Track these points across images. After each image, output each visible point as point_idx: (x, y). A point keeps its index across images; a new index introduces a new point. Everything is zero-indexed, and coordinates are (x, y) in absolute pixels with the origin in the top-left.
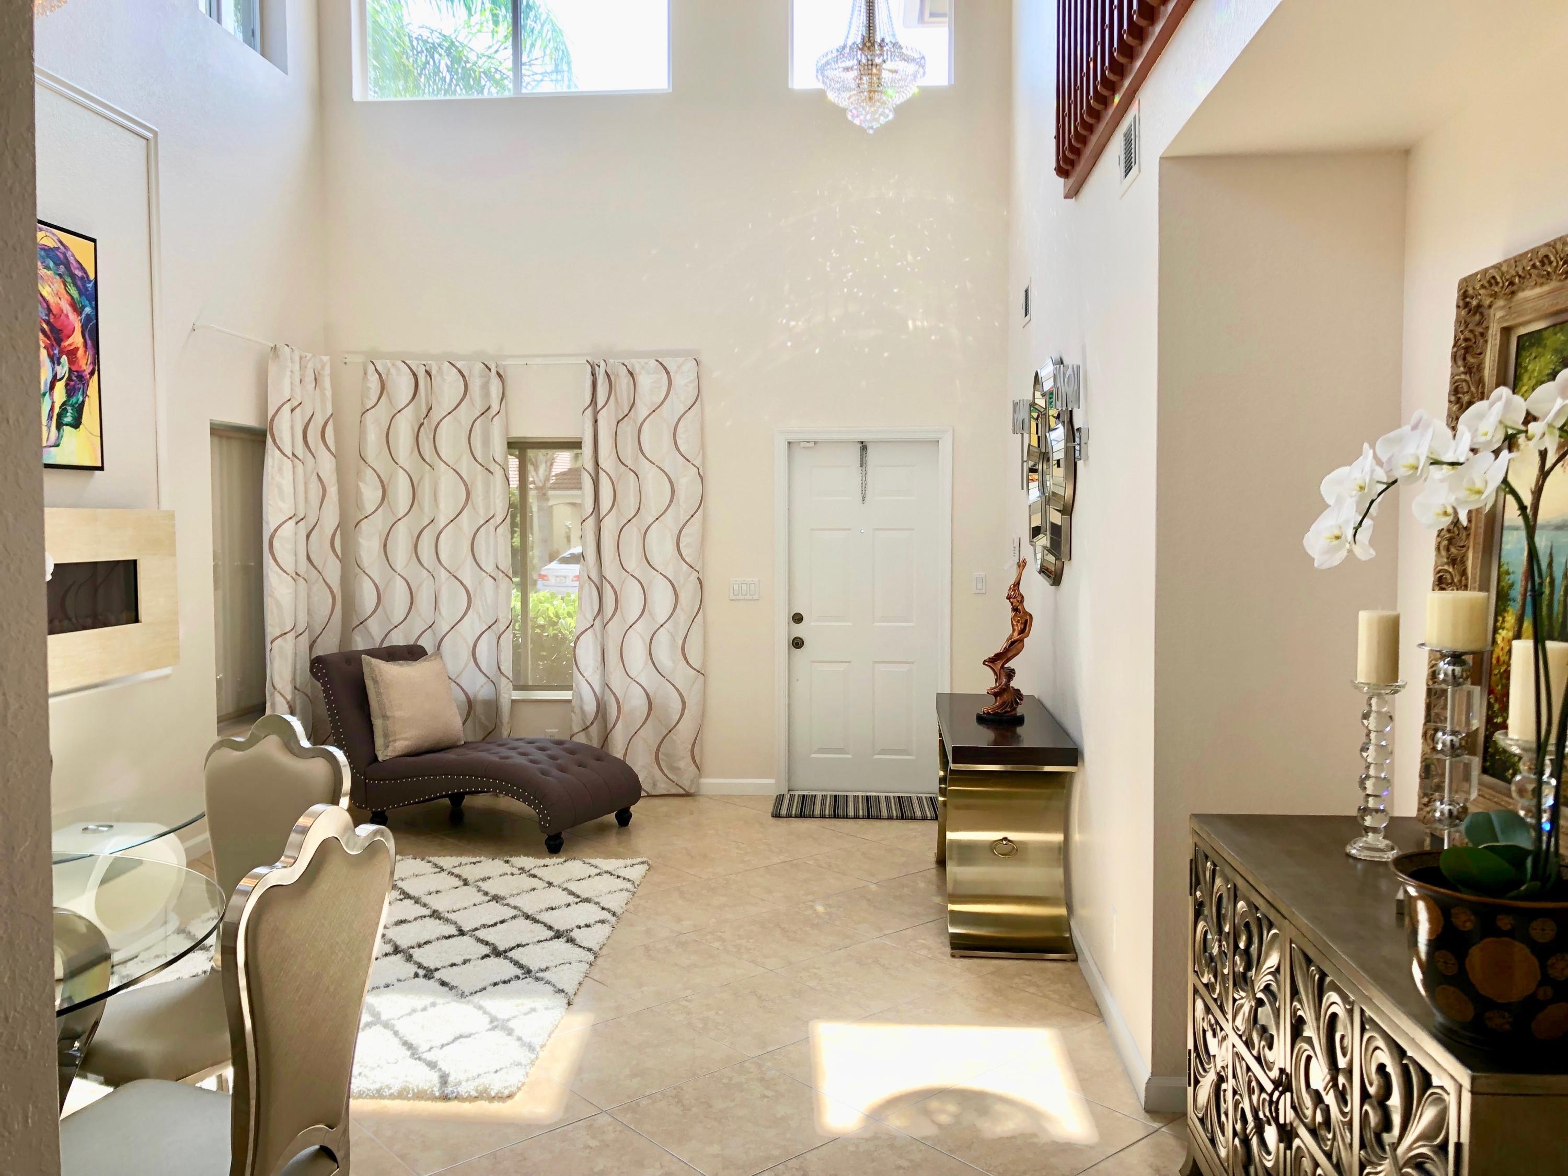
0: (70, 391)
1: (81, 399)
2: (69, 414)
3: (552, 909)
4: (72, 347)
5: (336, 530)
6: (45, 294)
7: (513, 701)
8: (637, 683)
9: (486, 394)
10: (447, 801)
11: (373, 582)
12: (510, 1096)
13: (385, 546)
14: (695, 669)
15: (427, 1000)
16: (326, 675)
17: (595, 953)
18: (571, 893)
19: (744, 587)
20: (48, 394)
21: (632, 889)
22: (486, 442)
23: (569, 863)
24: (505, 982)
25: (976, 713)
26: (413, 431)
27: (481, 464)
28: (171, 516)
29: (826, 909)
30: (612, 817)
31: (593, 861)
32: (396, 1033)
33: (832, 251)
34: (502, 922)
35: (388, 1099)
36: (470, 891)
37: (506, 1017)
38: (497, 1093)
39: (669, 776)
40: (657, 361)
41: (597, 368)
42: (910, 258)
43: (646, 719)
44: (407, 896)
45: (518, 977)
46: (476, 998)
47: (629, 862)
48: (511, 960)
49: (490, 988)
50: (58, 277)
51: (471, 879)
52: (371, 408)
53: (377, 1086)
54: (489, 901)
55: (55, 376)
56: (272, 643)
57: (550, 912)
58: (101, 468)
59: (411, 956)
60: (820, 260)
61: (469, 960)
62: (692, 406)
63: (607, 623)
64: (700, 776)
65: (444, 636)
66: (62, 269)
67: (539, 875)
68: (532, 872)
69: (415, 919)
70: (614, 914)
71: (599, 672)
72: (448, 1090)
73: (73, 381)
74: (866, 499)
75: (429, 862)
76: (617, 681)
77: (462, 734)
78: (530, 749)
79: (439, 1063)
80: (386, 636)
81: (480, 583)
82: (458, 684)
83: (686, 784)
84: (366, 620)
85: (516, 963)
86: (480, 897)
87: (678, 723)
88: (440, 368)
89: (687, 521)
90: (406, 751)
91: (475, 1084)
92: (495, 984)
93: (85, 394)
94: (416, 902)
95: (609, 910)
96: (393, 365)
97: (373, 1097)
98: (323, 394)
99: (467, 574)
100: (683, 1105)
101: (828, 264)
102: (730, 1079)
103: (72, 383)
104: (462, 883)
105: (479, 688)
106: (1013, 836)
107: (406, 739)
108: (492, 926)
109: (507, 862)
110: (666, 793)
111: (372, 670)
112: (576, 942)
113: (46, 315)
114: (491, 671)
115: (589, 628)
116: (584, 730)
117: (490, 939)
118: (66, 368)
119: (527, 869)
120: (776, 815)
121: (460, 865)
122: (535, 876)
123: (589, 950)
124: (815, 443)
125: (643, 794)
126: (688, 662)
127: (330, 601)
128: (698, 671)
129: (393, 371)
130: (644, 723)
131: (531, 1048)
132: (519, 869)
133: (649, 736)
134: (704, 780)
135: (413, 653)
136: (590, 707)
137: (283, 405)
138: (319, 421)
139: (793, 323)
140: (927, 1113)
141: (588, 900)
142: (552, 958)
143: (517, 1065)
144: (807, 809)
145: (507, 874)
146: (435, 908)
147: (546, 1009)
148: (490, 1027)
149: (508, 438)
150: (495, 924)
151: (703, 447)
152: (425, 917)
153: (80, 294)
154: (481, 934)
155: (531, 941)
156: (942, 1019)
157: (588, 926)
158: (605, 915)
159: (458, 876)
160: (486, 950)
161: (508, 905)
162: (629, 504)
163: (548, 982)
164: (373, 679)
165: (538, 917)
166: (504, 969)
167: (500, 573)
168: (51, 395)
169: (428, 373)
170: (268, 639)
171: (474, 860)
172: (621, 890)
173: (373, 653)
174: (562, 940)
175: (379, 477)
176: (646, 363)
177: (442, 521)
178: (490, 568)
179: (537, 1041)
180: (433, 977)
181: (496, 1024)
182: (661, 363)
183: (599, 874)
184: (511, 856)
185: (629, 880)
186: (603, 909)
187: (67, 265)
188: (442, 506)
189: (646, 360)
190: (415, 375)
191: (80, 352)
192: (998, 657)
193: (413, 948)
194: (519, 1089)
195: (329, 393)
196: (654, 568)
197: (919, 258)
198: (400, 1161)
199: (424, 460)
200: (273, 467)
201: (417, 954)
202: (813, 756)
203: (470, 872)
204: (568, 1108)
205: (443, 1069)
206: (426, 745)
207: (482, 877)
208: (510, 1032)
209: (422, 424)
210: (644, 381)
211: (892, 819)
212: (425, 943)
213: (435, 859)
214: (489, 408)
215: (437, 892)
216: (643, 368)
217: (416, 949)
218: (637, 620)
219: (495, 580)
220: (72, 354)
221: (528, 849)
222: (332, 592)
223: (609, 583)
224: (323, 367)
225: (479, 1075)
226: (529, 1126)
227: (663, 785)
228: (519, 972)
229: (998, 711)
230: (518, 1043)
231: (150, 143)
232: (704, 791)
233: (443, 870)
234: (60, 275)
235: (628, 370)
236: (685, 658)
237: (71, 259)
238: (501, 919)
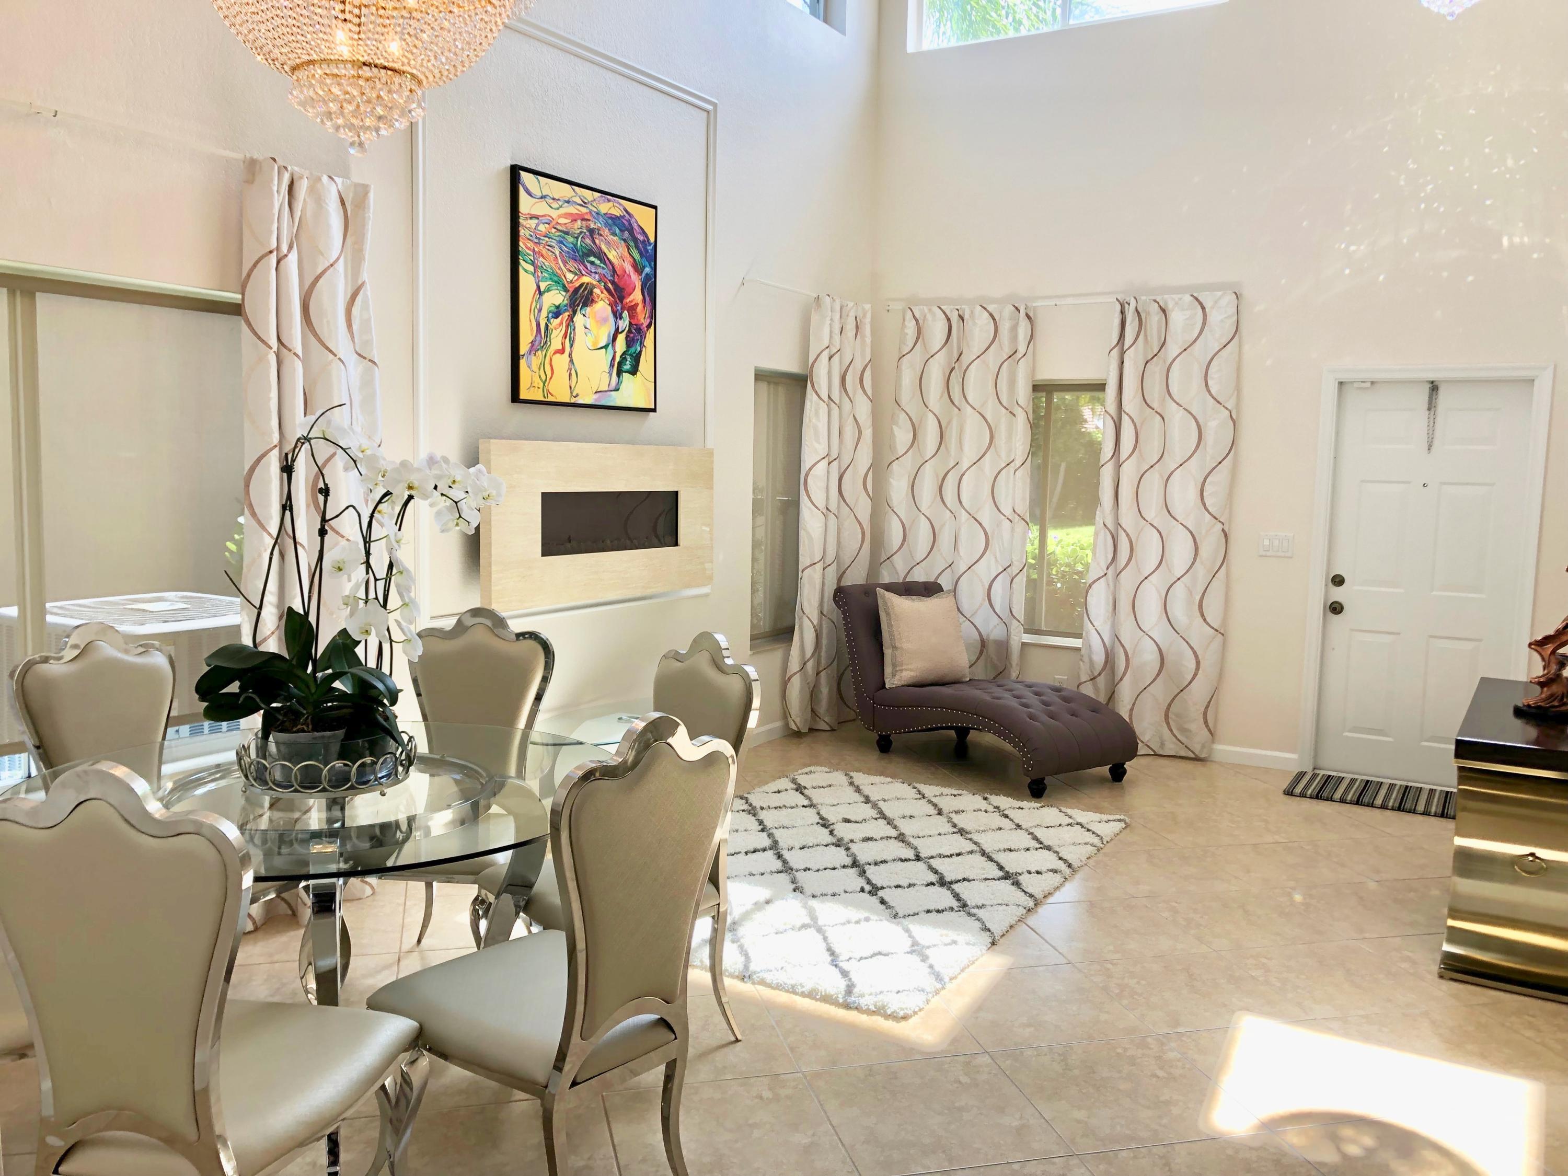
0: (630, 343)
1: (639, 349)
2: (628, 362)
3: (1011, 850)
4: (633, 304)
5: (869, 470)
6: (611, 257)
7: (1023, 644)
8: (1150, 637)
9: (1014, 338)
10: (952, 733)
11: (901, 520)
12: (905, 1018)
13: (913, 486)
14: (1213, 628)
15: (863, 914)
16: (846, 604)
17: (1036, 900)
18: (1036, 838)
19: (1276, 543)
20: (610, 345)
21: (1100, 845)
22: (1012, 382)
23: (1046, 810)
24: (938, 911)
25: (1513, 704)
26: (944, 376)
27: (1005, 408)
28: (711, 453)
29: (1304, 899)
30: (1105, 770)
31: (1069, 811)
32: (825, 939)
33: (1409, 162)
34: (958, 855)
35: (800, 996)
36: (942, 820)
37: (927, 944)
38: (893, 1013)
39: (1179, 737)
40: (1192, 296)
41: (1127, 306)
42: (1510, 162)
43: (1158, 675)
44: (883, 816)
45: (952, 909)
46: (906, 922)
47: (1105, 817)
48: (953, 892)
49: (923, 915)
50: (623, 242)
51: (945, 810)
52: (907, 353)
53: (793, 982)
54: (954, 833)
55: (617, 329)
56: (802, 572)
57: (1008, 853)
58: (654, 410)
59: (865, 872)
60: (1393, 173)
61: (914, 885)
62: (1227, 344)
63: (1120, 572)
64: (1213, 742)
65: (961, 576)
66: (626, 234)
67: (1011, 816)
68: (1005, 812)
69: (882, 839)
70: (1070, 866)
71: (1109, 623)
72: (851, 999)
73: (632, 333)
74: (1433, 449)
75: (914, 788)
76: (1127, 633)
77: (967, 671)
78: (1028, 693)
79: (851, 973)
80: (909, 571)
81: (998, 526)
82: (972, 623)
83: (1197, 748)
84: (892, 555)
85: (957, 896)
86: (948, 828)
87: (1190, 683)
88: (972, 312)
89: (1214, 468)
90: (910, 682)
91: (875, 999)
92: (928, 911)
93: (642, 345)
94: (888, 823)
95: (1065, 861)
96: (930, 310)
97: (787, 991)
98: (863, 341)
99: (987, 515)
100: (1066, 1065)
101: (1403, 177)
102: (1125, 1049)
103: (632, 335)
104: (936, 812)
105: (993, 629)
106: (1544, 853)
107: (911, 670)
108: (947, 856)
109: (985, 799)
110: (1174, 754)
111: (885, 603)
112: (1021, 887)
113: (611, 276)
114: (1005, 615)
115: (1103, 576)
116: (1091, 680)
117: (941, 869)
118: (627, 322)
119: (1002, 808)
120: (1289, 793)
121: (941, 795)
122: (1006, 816)
123: (1031, 896)
124: (1372, 383)
125: (1142, 750)
126: (1205, 620)
127: (860, 536)
128: (1217, 630)
129: (929, 317)
130: (1154, 680)
131: (938, 977)
132: (995, 807)
133: (1159, 693)
134: (1218, 747)
135: (930, 589)
136: (1099, 658)
137: (821, 352)
138: (858, 365)
139: (1353, 248)
140: (1335, 1140)
141: (1049, 848)
142: (992, 897)
143: (919, 991)
144: (1328, 790)
145: (981, 810)
146: (903, 831)
147: (968, 944)
148: (909, 950)
149: (1033, 381)
150: (951, 856)
151: (1238, 389)
152: (891, 838)
153: (641, 255)
154: (935, 863)
155: (978, 878)
156: (1398, 1041)
157: (1038, 873)
158: (1061, 865)
159: (935, 805)
160: (933, 878)
161: (971, 839)
162: (1151, 451)
163: (978, 919)
164: (886, 612)
165: (994, 856)
166: (943, 898)
167: (1016, 516)
168: (614, 347)
169: (962, 318)
170: (801, 568)
171: (956, 792)
172: (1086, 844)
173: (889, 588)
174: (1009, 882)
175: (911, 419)
176: (1180, 299)
177: (965, 464)
178: (1008, 511)
179: (946, 974)
180: (876, 895)
181: (917, 949)
182: (1197, 299)
183: (1070, 825)
184: (991, 795)
185: (1098, 836)
186: (1060, 858)
187: (631, 230)
188: (966, 448)
189: (1179, 296)
190: (949, 320)
191: (640, 307)
192: (1547, 640)
193: (870, 864)
194: (915, 1013)
195: (868, 340)
196: (1174, 518)
197: (1522, 162)
198: (789, 1052)
199: (953, 403)
200: (811, 410)
201: (871, 871)
202: (1347, 734)
203: (947, 803)
204: (955, 1041)
205: (853, 980)
206: (931, 677)
207: (956, 809)
208: (924, 958)
209: (953, 369)
210: (1177, 318)
211: (1429, 815)
212: (882, 862)
213: (921, 787)
214: (1016, 352)
215: (911, 817)
216: (1176, 303)
217: (872, 867)
218: (1154, 572)
219: (1011, 521)
220: (632, 309)
221: (1013, 791)
222: (862, 528)
223: (1125, 531)
224: (864, 316)
225: (881, 992)
226: (912, 1049)
227: (1172, 746)
228: (955, 904)
229: (1542, 704)
230: (929, 970)
231: (710, 116)
232: (1217, 757)
233: (924, 797)
234: (625, 240)
235: (1160, 307)
236: (1202, 615)
237: (635, 226)
238: (958, 852)
